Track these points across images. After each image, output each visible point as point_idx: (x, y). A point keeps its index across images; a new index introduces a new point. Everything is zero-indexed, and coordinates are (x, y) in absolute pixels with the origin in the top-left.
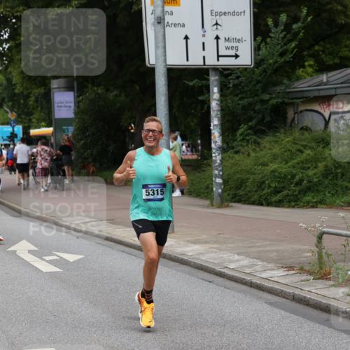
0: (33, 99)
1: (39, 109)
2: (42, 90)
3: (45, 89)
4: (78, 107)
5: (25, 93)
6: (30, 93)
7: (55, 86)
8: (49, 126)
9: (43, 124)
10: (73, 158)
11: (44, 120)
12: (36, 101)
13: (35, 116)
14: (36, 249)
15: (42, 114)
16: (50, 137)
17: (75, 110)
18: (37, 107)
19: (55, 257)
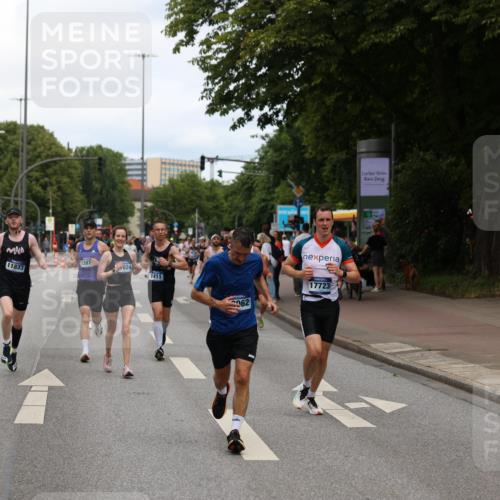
0: (328, 167)
1: (337, 182)
2: (343, 155)
3: (347, 154)
4: (396, 180)
5: (319, 158)
6: (325, 159)
7: (363, 150)
8: (348, 207)
9: (341, 204)
10: (385, 254)
11: (342, 198)
12: (333, 170)
13: (329, 192)
14: (335, 390)
15: (340, 190)
16: (349, 223)
17: (390, 184)
18: (334, 179)
19: (364, 405)
